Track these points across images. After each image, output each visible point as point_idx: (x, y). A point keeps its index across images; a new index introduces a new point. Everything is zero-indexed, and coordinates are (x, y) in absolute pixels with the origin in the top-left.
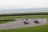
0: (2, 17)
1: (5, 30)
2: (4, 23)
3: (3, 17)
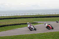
0: (22, 19)
1: (25, 35)
2: (24, 27)
3: (23, 19)
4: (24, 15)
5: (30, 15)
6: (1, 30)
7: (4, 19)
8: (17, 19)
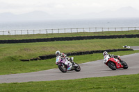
0: (95, 40)
3: (99, 40)
4: (100, 30)
5: (114, 30)
6: (47, 65)
7: (52, 40)
8: (84, 41)
